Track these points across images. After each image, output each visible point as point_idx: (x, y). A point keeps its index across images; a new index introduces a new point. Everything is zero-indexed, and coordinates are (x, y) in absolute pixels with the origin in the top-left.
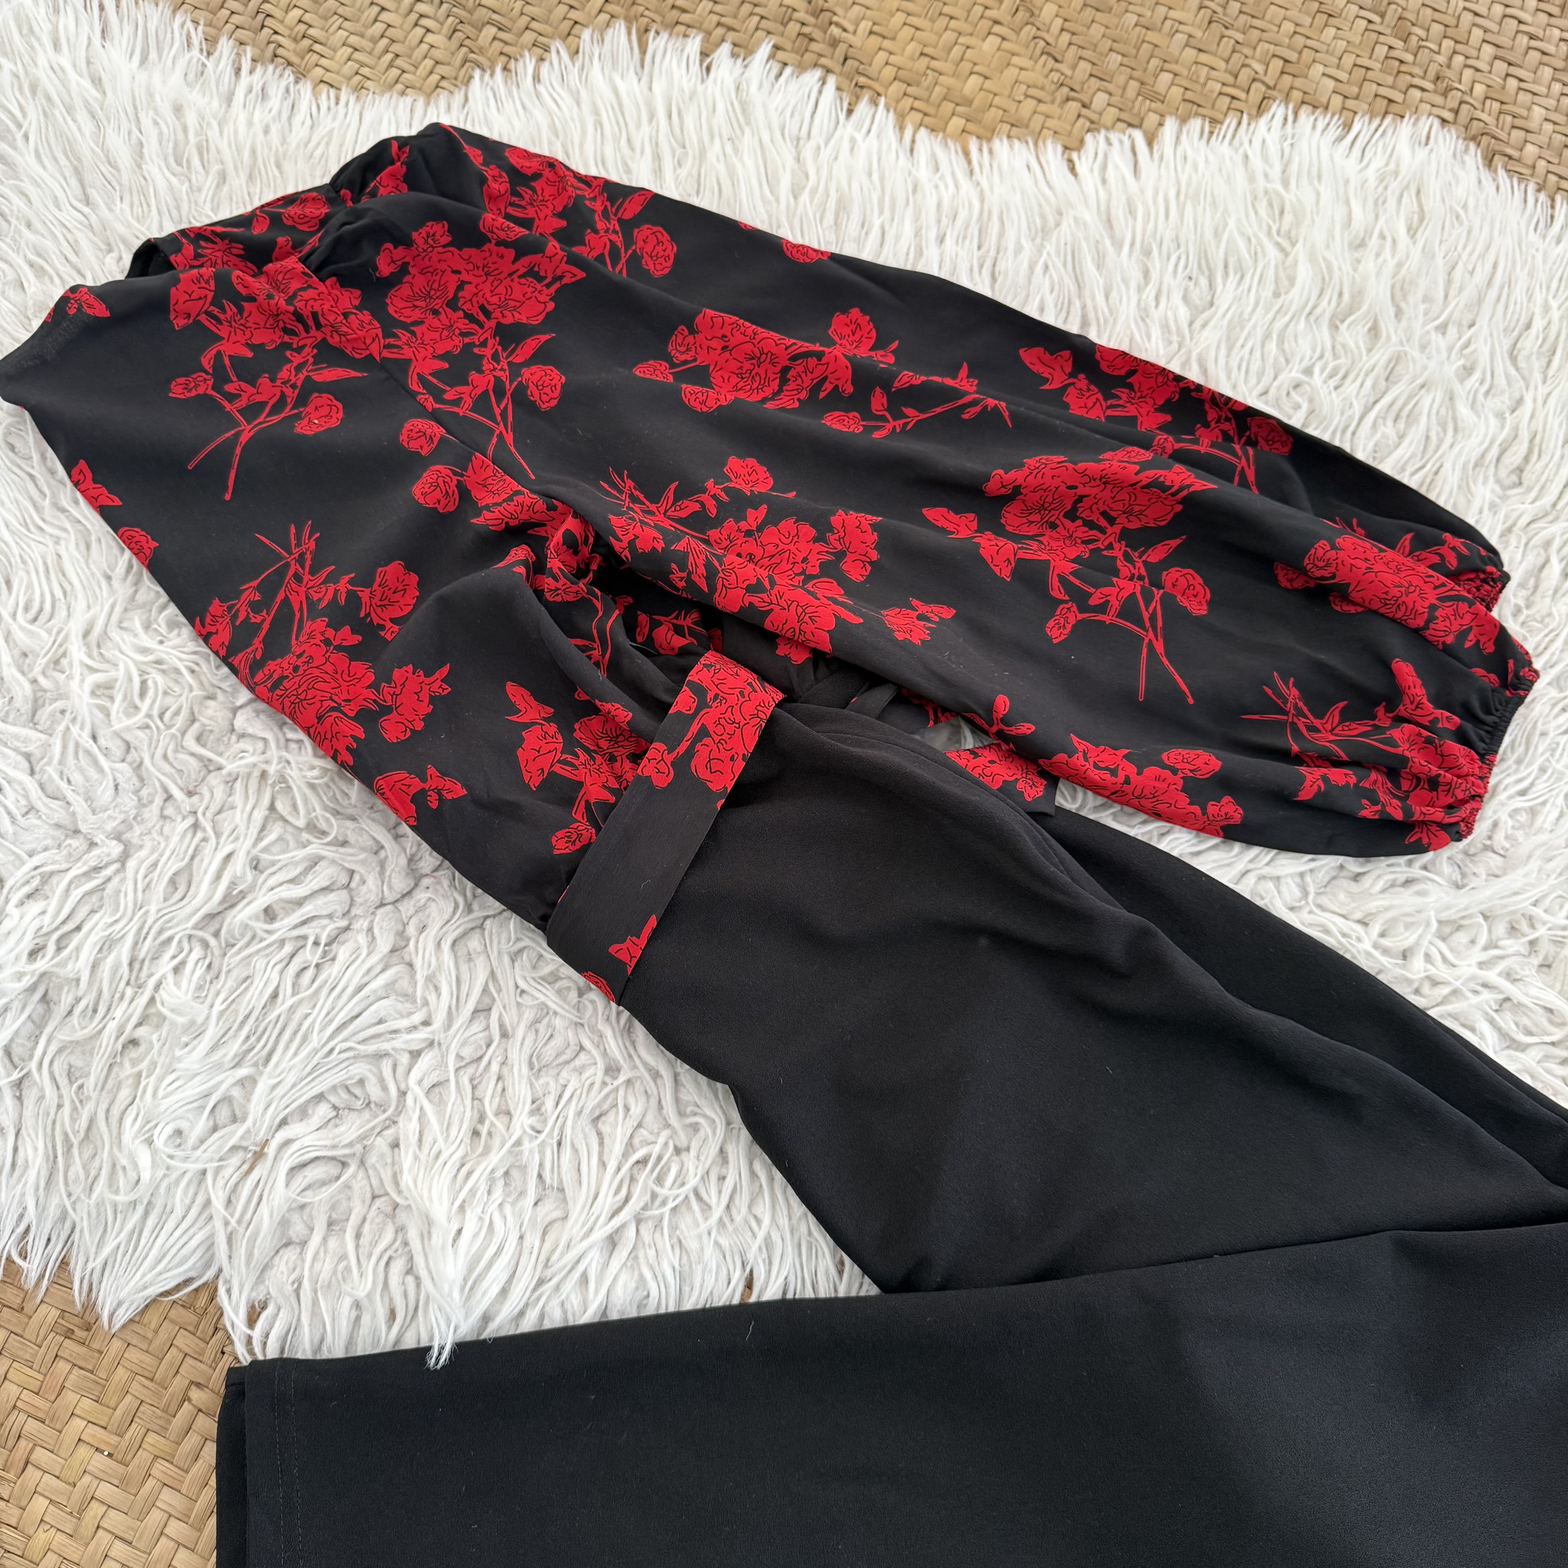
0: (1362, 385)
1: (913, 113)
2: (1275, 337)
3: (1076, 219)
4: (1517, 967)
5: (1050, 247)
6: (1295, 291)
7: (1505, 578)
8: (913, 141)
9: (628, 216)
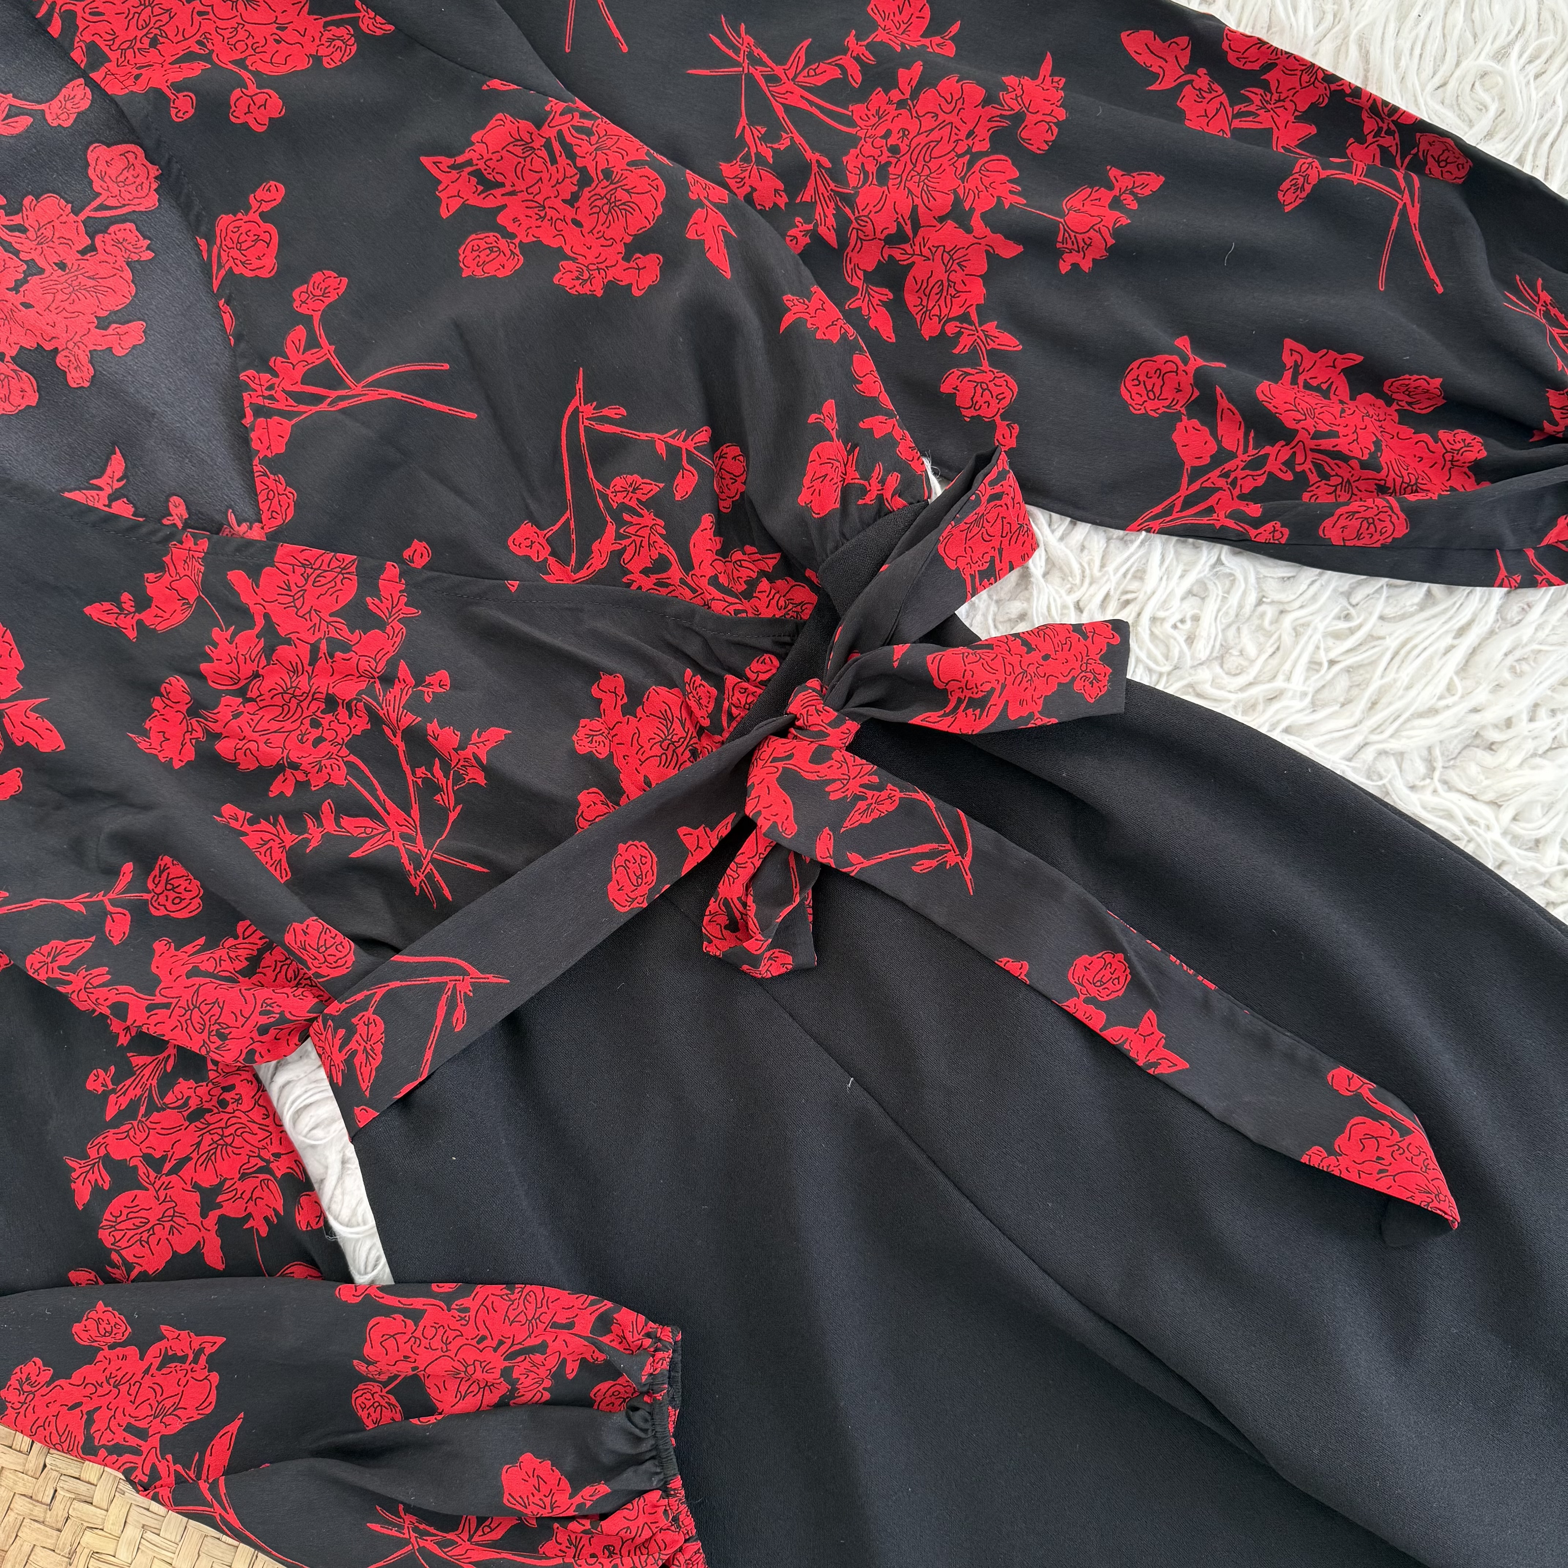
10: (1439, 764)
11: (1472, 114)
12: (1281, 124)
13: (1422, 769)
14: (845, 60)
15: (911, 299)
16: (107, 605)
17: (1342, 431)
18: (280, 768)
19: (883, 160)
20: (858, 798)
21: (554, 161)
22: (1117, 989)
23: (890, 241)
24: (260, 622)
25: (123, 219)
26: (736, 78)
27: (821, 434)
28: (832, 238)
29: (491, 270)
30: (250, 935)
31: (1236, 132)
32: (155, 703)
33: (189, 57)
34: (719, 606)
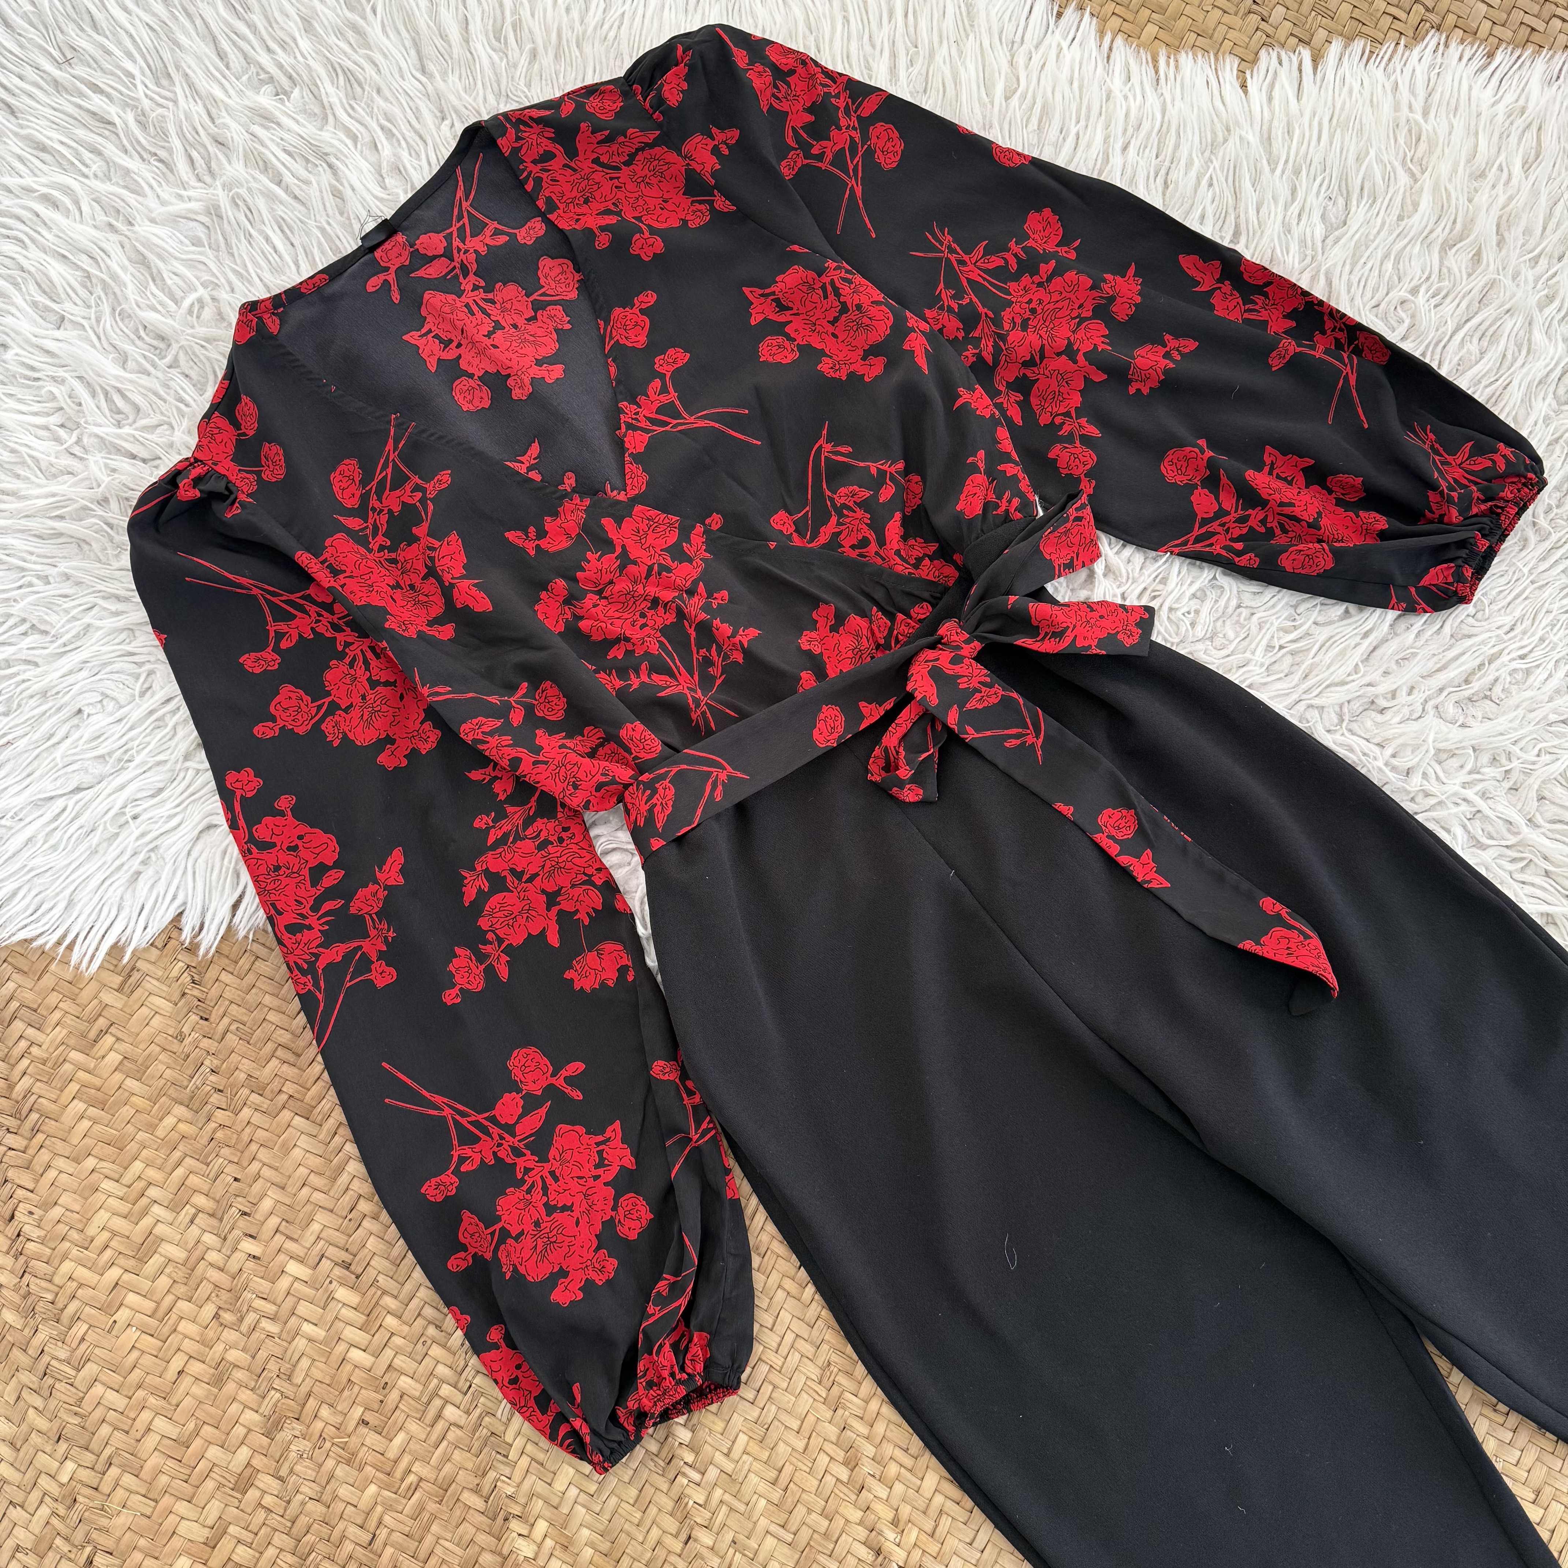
0: (1458, 305)
1: (1114, 17)
2: (1392, 258)
3: (1241, 138)
4: (1492, 789)
5: (1216, 164)
6: (1416, 218)
7: (1543, 484)
8: (1111, 49)
9: (866, 114)
10: (1346, 718)
11: (1395, 325)
12: (1274, 318)
13: (1335, 720)
14: (1007, 255)
15: (1034, 401)
16: (519, 533)
17: (1297, 503)
18: (618, 640)
19: (1026, 316)
20: (976, 690)
21: (826, 297)
22: (1128, 833)
23: (1025, 364)
24: (619, 550)
25: (555, 303)
26: (941, 259)
27: (975, 469)
28: (990, 359)
29: (778, 359)
30: (592, 735)
31: (1245, 321)
32: (543, 595)
33: (608, 212)
34: (899, 569)
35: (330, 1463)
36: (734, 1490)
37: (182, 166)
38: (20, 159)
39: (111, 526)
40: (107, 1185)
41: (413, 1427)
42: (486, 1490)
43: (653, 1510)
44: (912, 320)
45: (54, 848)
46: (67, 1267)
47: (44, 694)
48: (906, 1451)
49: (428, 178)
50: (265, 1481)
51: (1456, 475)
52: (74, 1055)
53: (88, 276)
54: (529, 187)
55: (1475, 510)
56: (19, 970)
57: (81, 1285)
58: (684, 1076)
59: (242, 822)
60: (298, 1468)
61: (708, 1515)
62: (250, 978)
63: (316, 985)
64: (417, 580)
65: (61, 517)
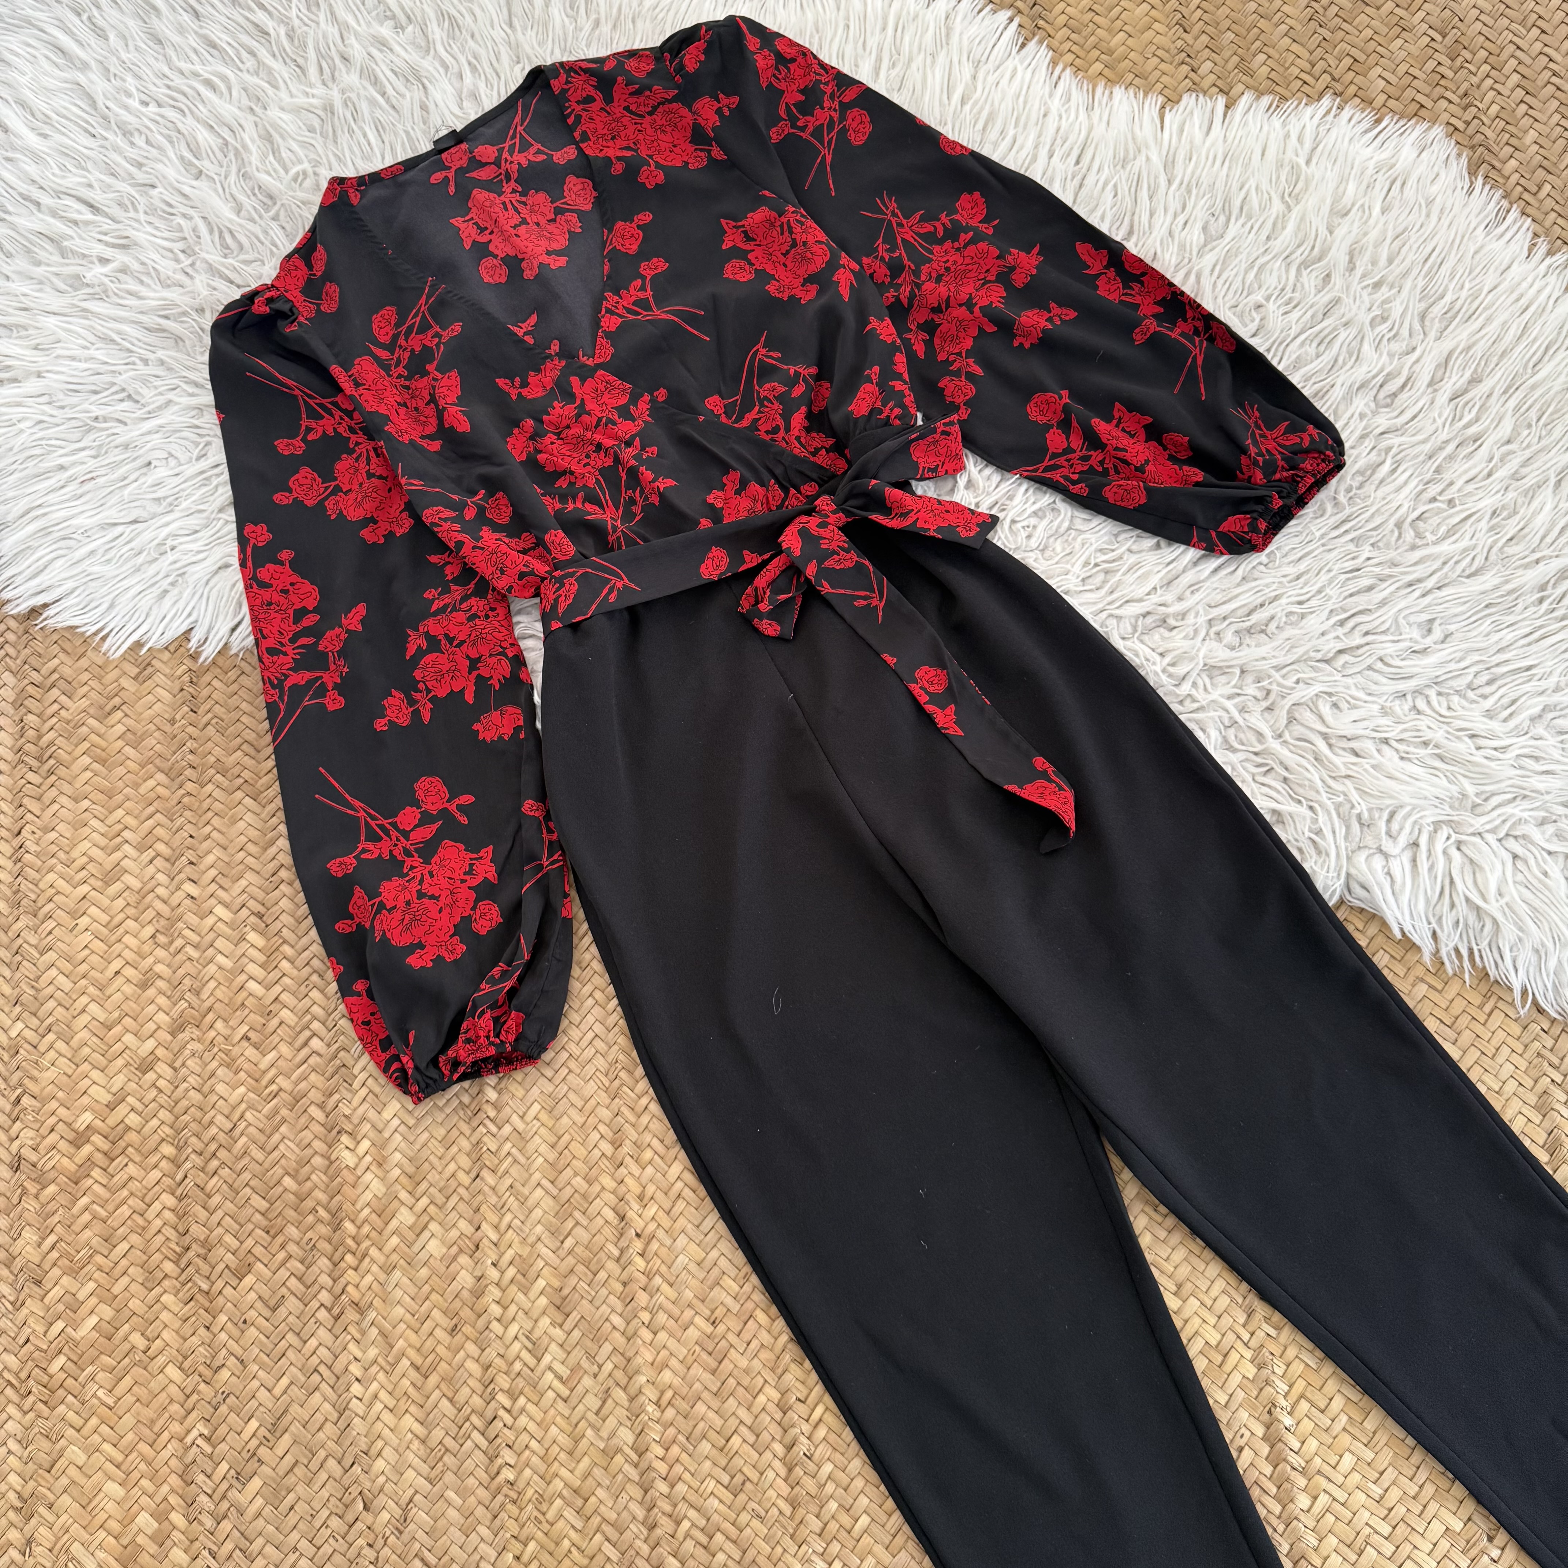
0: (1304, 315)
1: (1069, 53)
2: (1255, 269)
3: (1147, 158)
4: (1249, 704)
5: (1123, 173)
6: (1282, 238)
7: (1342, 465)
8: (1059, 78)
9: (846, 100)
10: (1139, 629)
11: (1248, 322)
12: (1146, 303)
13: (1129, 630)
14: (937, 224)
15: (937, 341)
16: (507, 381)
17: (1131, 451)
18: (564, 473)
19: (941, 272)
20: (835, 552)
21: (782, 233)
22: (939, 688)
23: (933, 310)
24: (579, 402)
25: (572, 211)
26: (883, 220)
27: (869, 380)
28: (905, 302)
29: (737, 277)
30: (528, 540)
31: (1121, 302)
32: (516, 431)
33: (628, 148)
34: (797, 451)
35: (215, 1064)
36: (521, 1146)
37: (313, 71)
38: (196, 51)
39: (202, 330)
40: (94, 823)
41: (284, 1049)
42: (328, 1109)
43: (454, 1149)
44: (844, 259)
45: (109, 561)
46: (51, 877)
47: (126, 447)
48: (662, 1141)
49: (495, 103)
50: (162, 1068)
51: (1269, 447)
52: (92, 722)
53: (226, 143)
54: (570, 121)
55: (1278, 476)
56: (64, 651)
57: (58, 893)
58: (548, 817)
59: (250, 563)
60: (189, 1063)
61: (496, 1162)
62: (235, 687)
63: (281, 697)
64: (421, 404)
65: (166, 317)
